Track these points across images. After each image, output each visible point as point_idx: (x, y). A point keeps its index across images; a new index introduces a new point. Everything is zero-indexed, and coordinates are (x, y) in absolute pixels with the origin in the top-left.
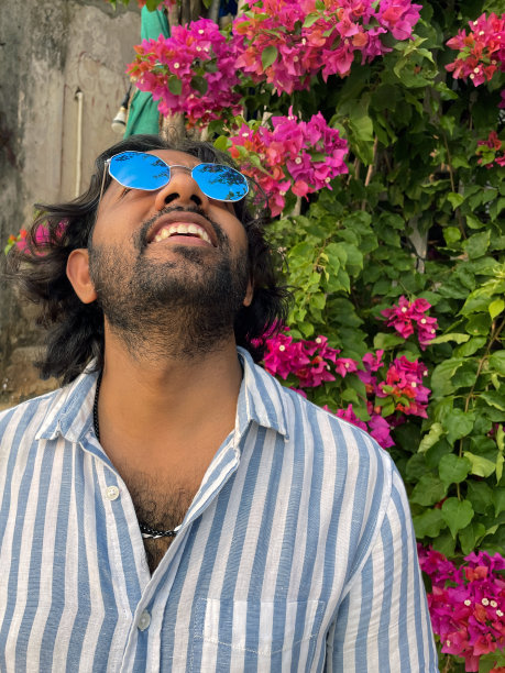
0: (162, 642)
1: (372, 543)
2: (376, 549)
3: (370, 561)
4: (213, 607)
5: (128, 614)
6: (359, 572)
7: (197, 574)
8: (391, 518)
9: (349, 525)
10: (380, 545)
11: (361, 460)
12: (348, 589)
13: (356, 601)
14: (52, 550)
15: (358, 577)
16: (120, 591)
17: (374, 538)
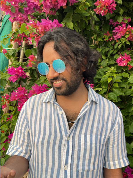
0: (72, 143)
1: (116, 125)
2: (116, 127)
3: (115, 129)
4: (83, 136)
5: (65, 137)
6: (112, 131)
7: (79, 130)
8: (119, 121)
9: (111, 121)
10: (117, 126)
11: (113, 109)
12: (110, 135)
13: (112, 138)
14: (49, 124)
15: (112, 132)
16: (63, 133)
17: (116, 124)
